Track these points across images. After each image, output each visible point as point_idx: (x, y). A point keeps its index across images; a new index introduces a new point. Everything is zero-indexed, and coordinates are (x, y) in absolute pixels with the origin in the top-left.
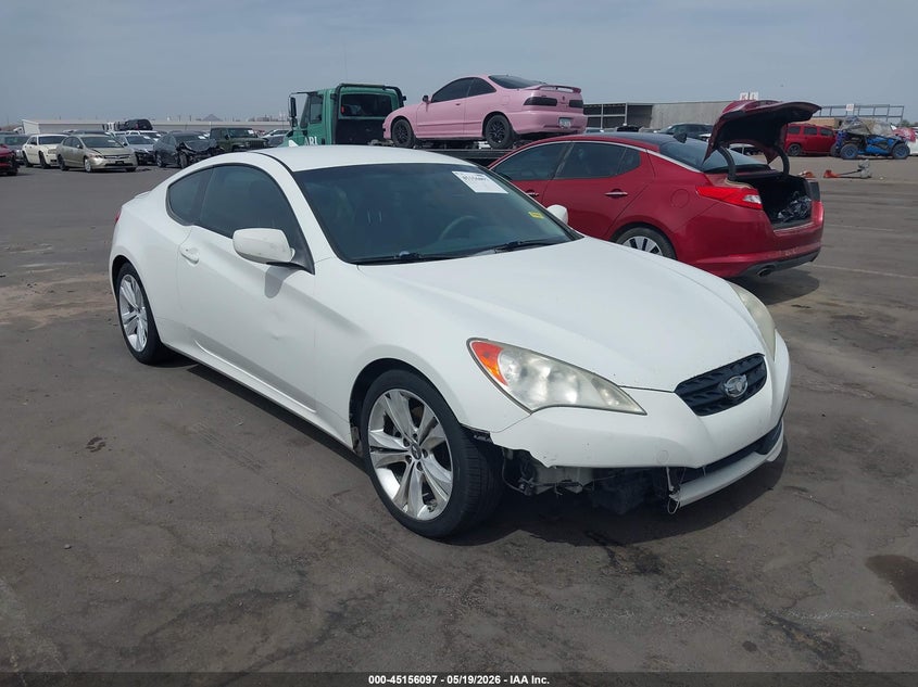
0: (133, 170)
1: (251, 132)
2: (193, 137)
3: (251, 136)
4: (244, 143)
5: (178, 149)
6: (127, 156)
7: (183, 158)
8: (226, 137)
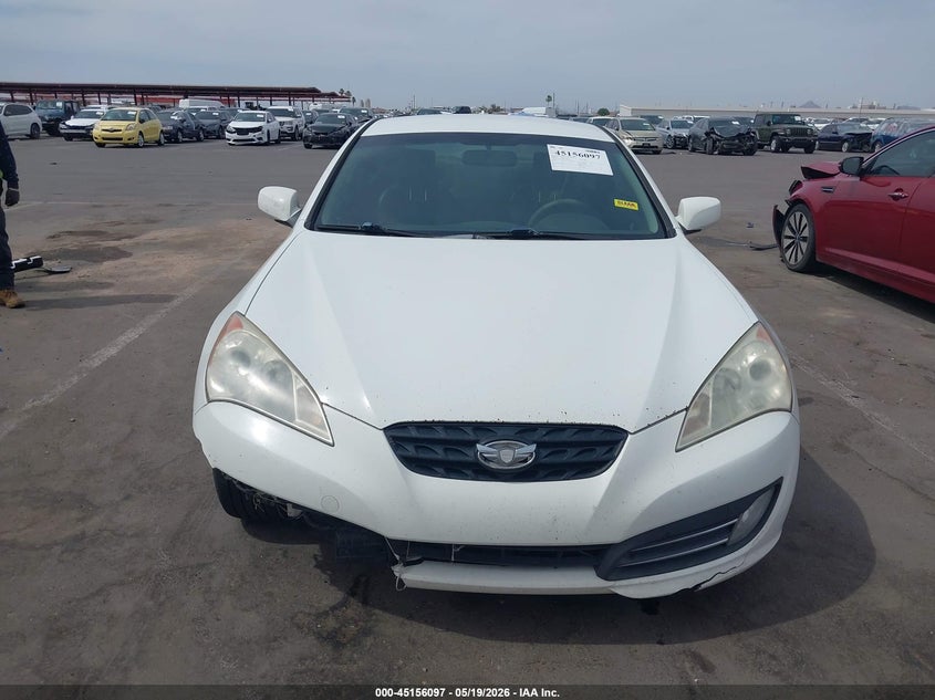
0: (658, 153)
1: (797, 118)
2: (727, 122)
3: (797, 123)
4: (785, 130)
5: (707, 134)
6: (654, 139)
7: (709, 143)
8: (768, 124)
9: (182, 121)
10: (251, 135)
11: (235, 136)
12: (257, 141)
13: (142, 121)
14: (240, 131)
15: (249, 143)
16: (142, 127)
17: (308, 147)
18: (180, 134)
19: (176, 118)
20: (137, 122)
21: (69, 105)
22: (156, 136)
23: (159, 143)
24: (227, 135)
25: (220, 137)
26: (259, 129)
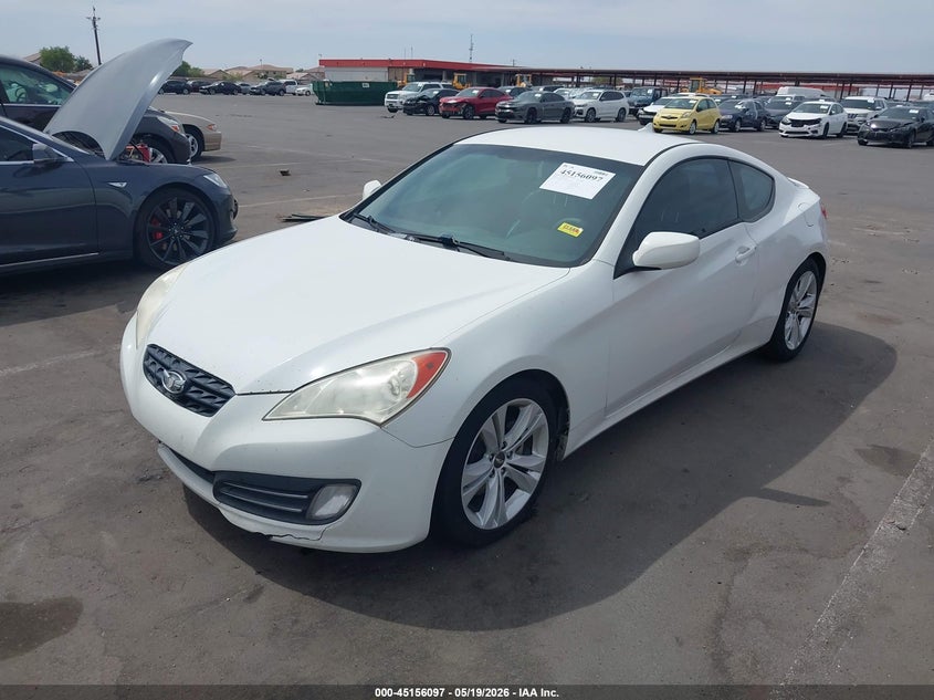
9: (745, 111)
10: (806, 128)
11: (789, 128)
12: (811, 134)
13: (699, 110)
14: (795, 123)
15: (804, 137)
16: (698, 116)
17: (862, 143)
18: (738, 123)
19: (739, 107)
20: (694, 110)
21: (658, 92)
22: (710, 124)
23: (712, 132)
24: (781, 126)
25: (776, 127)
26: (817, 121)
